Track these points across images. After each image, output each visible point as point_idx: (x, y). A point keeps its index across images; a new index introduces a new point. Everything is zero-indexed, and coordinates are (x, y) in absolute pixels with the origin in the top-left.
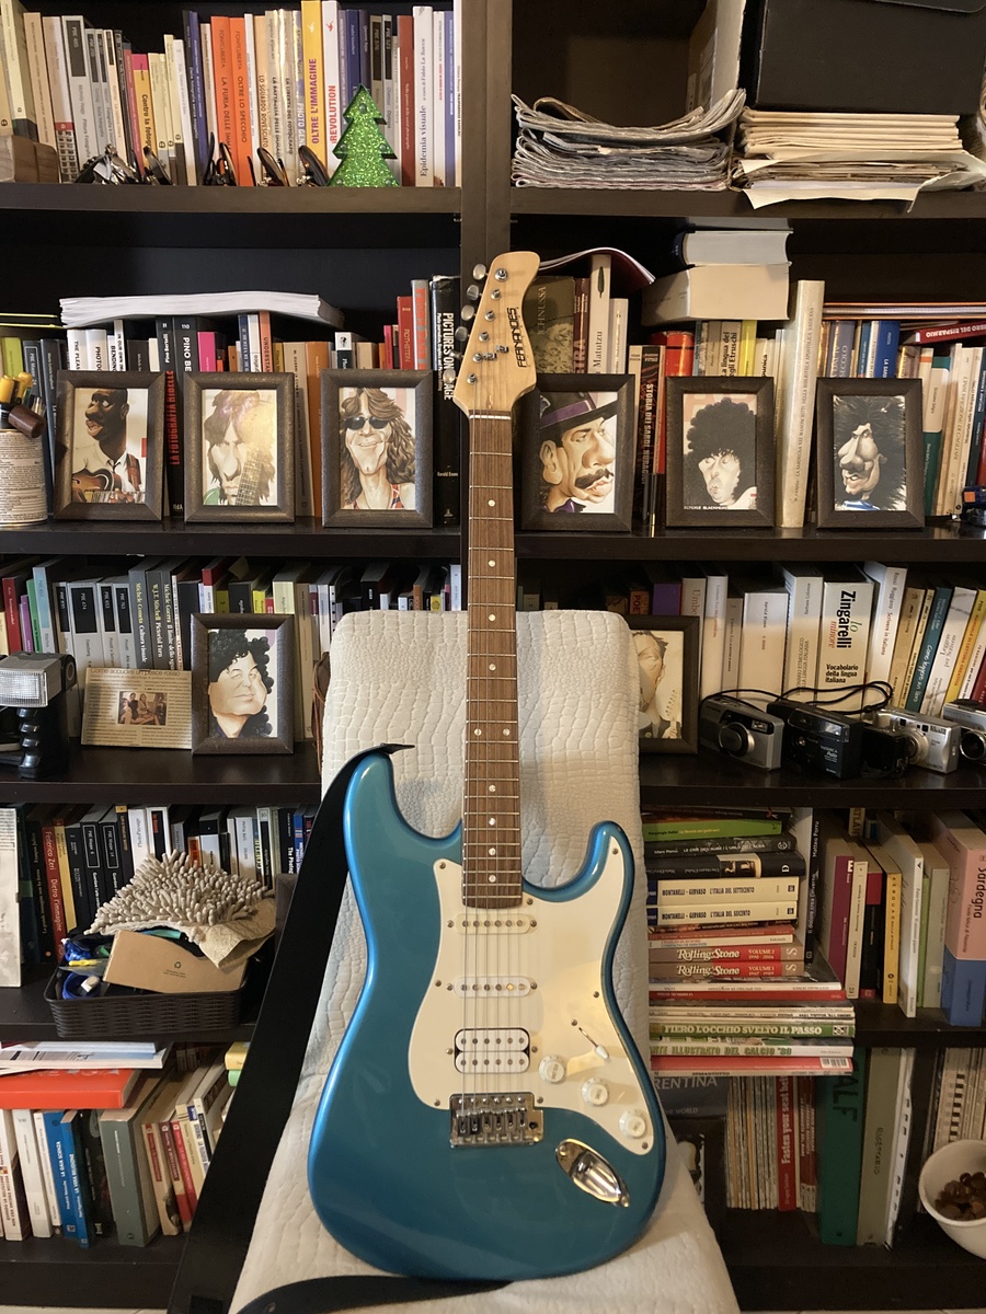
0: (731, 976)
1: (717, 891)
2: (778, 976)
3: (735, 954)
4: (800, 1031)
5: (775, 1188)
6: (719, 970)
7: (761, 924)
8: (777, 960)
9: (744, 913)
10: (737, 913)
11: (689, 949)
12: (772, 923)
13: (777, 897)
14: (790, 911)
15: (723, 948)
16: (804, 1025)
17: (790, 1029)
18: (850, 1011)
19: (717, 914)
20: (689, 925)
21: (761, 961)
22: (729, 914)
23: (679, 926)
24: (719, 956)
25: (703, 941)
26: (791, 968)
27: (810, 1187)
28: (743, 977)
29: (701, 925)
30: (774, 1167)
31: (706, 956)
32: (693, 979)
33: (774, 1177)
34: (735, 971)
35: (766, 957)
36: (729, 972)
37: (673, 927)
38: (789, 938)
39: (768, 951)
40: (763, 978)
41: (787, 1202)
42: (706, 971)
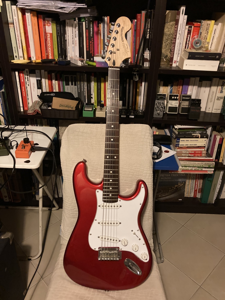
0: (192, 156)
1: (191, 141)
2: (201, 156)
3: (193, 152)
4: (204, 166)
5: (193, 194)
6: (190, 155)
7: (198, 147)
8: (201, 153)
9: (196, 145)
10: (194, 145)
11: (184, 151)
12: (201, 147)
13: (202, 142)
14: (204, 145)
15: (191, 151)
16: (205, 165)
17: (202, 166)
18: (214, 163)
19: (191, 145)
20: (185, 147)
21: (198, 153)
22: (193, 145)
23: (183, 147)
24: (190, 152)
25: (187, 150)
26: (203, 155)
27: (200, 194)
28: (194, 156)
29: (187, 147)
30: (193, 190)
31: (188, 152)
32: (185, 156)
33: (193, 192)
34: (193, 155)
35: (199, 153)
36: (192, 155)
37: (182, 147)
38: (204, 150)
39: (199, 152)
40: (198, 157)
41: (195, 196)
42: (187, 155)
